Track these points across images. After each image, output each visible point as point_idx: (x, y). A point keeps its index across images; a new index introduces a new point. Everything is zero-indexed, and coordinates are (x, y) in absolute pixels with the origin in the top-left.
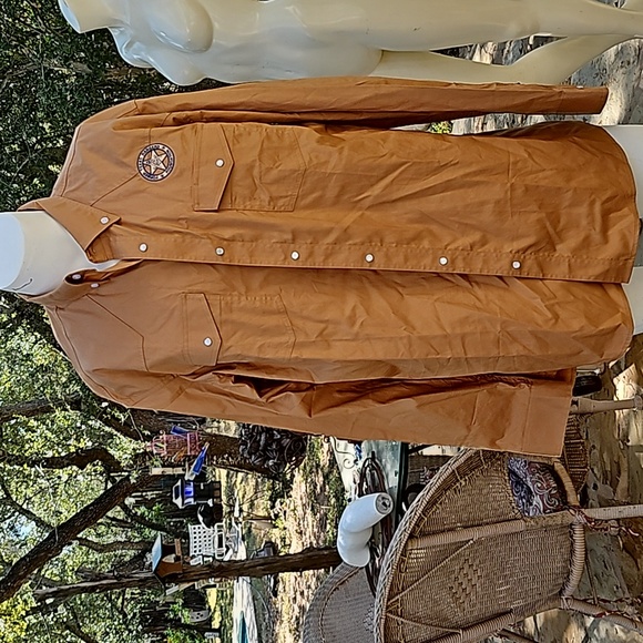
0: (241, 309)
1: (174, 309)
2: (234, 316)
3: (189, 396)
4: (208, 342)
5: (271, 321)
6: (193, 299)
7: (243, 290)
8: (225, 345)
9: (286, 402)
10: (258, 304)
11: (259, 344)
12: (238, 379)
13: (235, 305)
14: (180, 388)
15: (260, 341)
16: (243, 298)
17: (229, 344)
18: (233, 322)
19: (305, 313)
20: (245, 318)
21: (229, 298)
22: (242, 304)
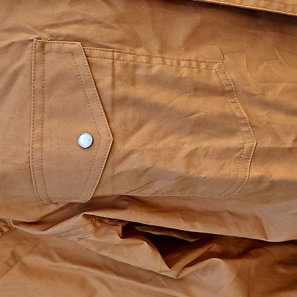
0: (154, 80)
1: (16, 74)
2: (140, 92)
3: (27, 270)
4: (85, 140)
5: (210, 106)
6: (59, 52)
7: (155, 46)
8: (122, 148)
9: (207, 279)
10: (185, 72)
11: (187, 149)
12: (130, 230)
13: (141, 72)
14: (14, 256)
15: (188, 144)
16: (157, 60)
17: (128, 146)
18: (137, 103)
19: (270, 96)
20: (160, 96)
21: (129, 57)
22: (155, 70)
